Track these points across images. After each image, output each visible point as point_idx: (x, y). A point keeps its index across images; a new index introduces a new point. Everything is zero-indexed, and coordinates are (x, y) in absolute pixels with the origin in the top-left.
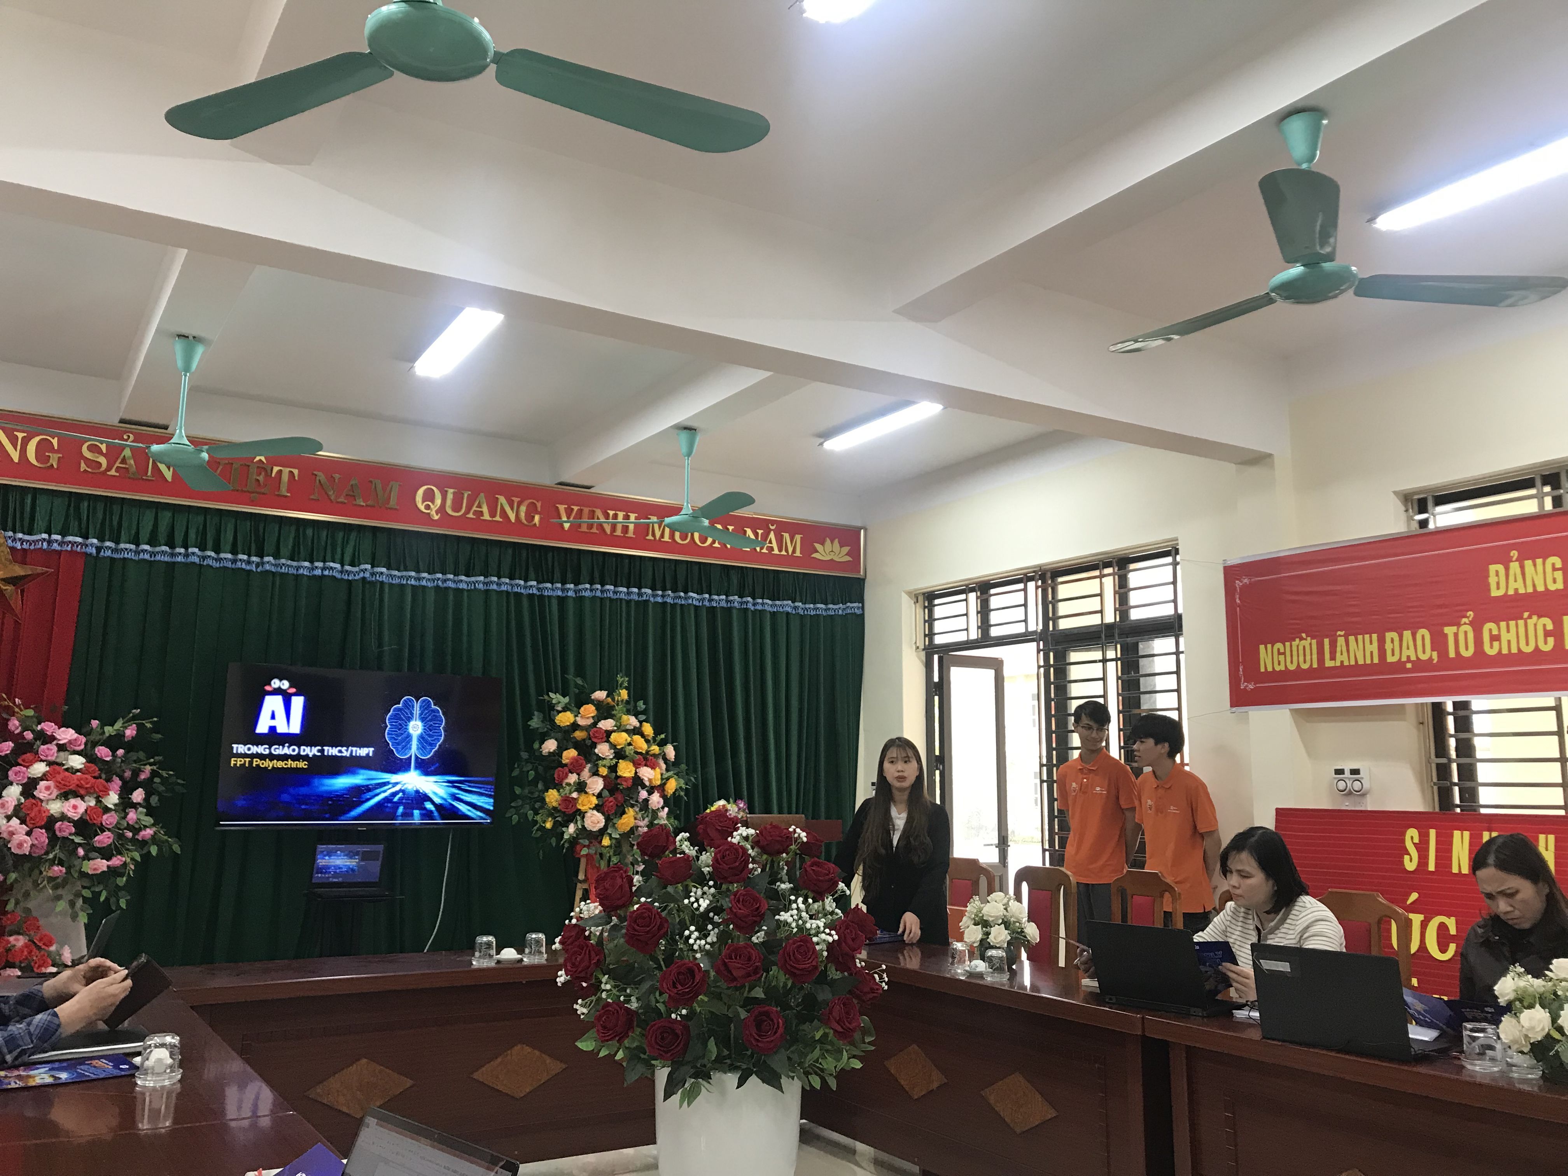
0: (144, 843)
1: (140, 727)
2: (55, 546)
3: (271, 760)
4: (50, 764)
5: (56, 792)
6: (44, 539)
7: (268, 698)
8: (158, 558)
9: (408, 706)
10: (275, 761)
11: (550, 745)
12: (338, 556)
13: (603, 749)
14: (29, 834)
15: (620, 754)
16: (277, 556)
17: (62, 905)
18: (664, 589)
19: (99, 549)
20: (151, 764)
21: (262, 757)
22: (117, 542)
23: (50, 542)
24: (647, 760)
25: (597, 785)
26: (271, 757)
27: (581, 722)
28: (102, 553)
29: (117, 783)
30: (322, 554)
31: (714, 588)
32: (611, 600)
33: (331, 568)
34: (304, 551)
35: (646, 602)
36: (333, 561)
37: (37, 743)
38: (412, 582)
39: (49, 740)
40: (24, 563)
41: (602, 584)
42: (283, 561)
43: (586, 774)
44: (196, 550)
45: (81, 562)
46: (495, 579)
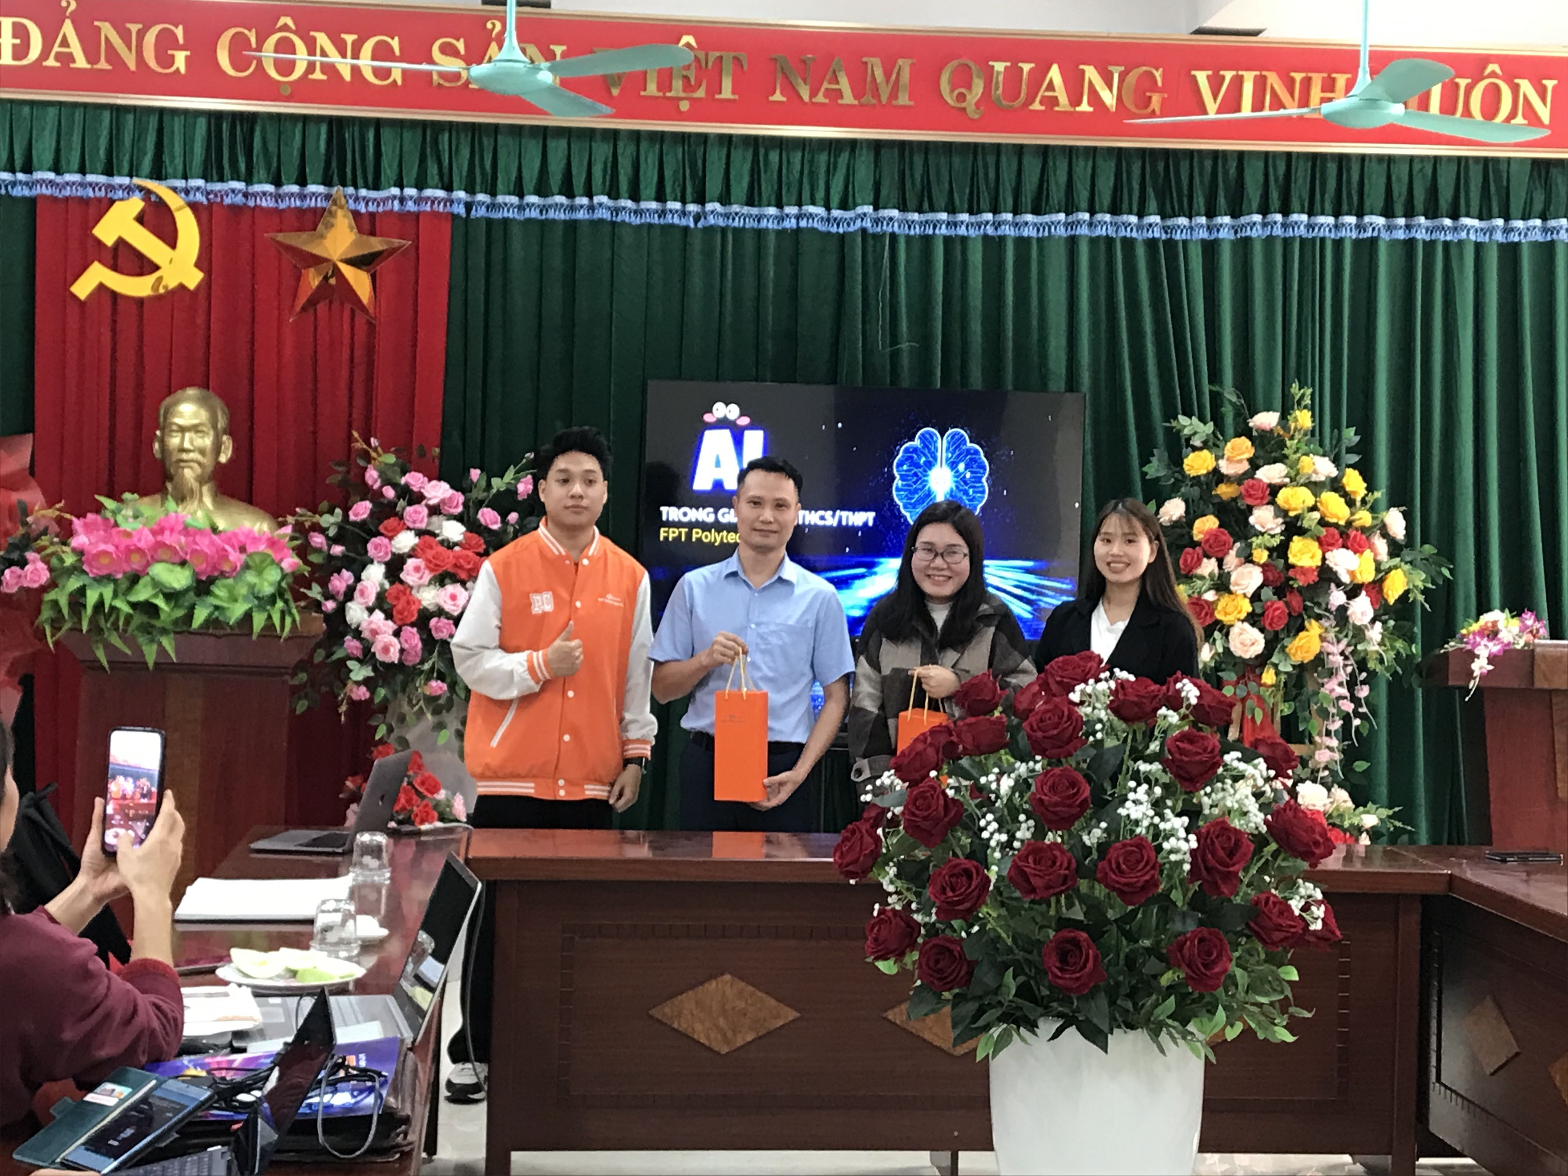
2: (411, 206)
3: (719, 531)
4: (420, 533)
5: (428, 575)
6: (394, 197)
7: (708, 434)
8: (551, 215)
9: (928, 444)
10: (725, 533)
11: (1173, 510)
12: (820, 194)
13: (1264, 518)
14: (397, 634)
15: (1294, 527)
16: (725, 199)
17: (445, 736)
19: (469, 206)
21: (705, 527)
22: (493, 194)
23: (402, 200)
24: (1345, 536)
25: (1250, 579)
26: (719, 527)
27: (1226, 468)
28: (473, 212)
30: (794, 191)
31: (1516, 205)
32: (1303, 241)
33: (811, 216)
34: (767, 189)
35: (1373, 241)
36: (813, 203)
37: (402, 503)
38: (944, 231)
39: (417, 498)
40: (373, 233)
41: (1286, 212)
42: (736, 208)
43: (1231, 559)
44: (604, 199)
45: (447, 228)
46: (1086, 216)
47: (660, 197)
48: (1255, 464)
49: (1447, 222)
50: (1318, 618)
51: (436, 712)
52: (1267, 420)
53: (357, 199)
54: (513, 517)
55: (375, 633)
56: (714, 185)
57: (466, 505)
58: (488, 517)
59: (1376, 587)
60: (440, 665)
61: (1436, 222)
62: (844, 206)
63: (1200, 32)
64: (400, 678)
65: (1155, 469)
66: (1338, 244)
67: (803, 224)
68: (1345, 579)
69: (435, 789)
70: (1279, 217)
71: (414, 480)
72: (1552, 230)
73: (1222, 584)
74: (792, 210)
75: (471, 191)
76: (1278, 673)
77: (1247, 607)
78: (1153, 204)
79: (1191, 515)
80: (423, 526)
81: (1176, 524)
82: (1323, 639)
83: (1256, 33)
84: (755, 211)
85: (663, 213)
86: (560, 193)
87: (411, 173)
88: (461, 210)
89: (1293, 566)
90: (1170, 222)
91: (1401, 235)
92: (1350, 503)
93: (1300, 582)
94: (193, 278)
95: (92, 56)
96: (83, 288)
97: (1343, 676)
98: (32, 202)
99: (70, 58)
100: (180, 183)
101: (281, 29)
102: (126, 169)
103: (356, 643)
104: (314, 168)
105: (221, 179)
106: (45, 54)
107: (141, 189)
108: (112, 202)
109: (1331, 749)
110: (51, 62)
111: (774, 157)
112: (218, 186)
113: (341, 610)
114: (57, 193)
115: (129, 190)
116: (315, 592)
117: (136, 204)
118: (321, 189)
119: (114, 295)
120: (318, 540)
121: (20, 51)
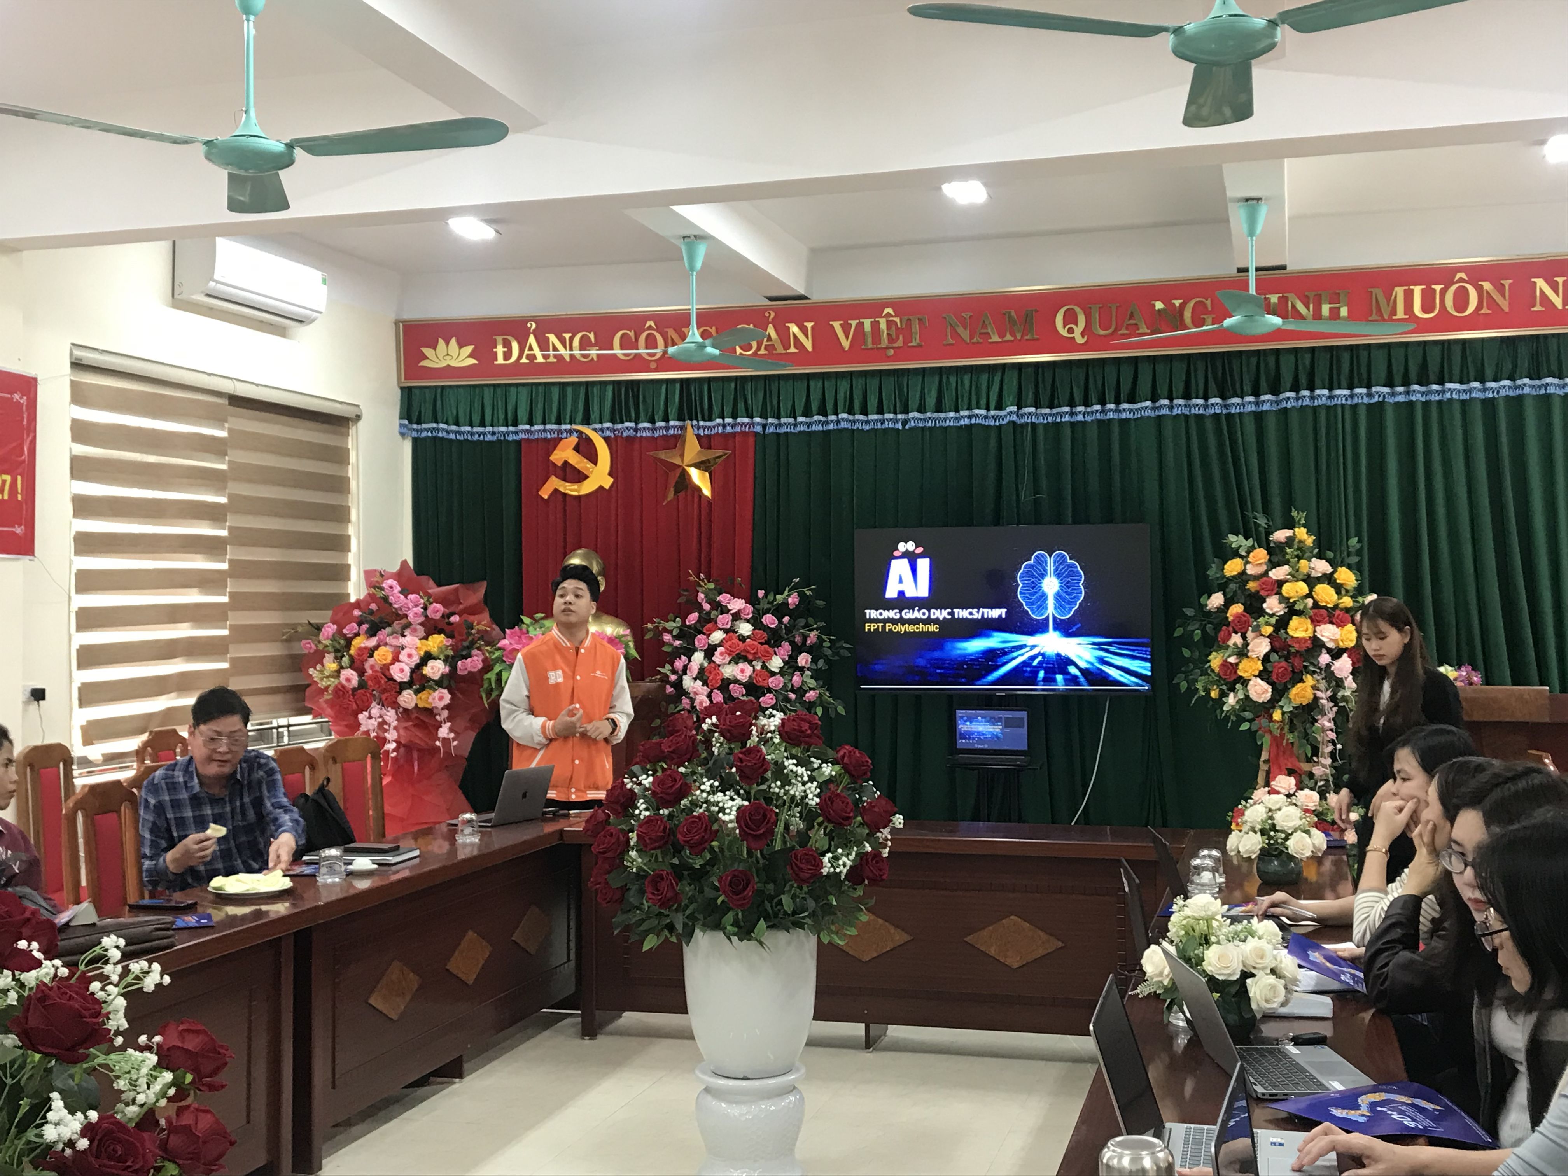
0: (810, 706)
1: (801, 595)
2: (729, 429)
3: (903, 624)
4: (726, 631)
5: (728, 659)
6: (719, 425)
7: (894, 562)
8: (814, 428)
9: (1040, 562)
10: (907, 625)
11: (1216, 600)
12: (983, 402)
13: (1273, 605)
14: (709, 694)
15: (1292, 611)
16: (921, 409)
18: (1406, 383)
19: (764, 426)
20: (817, 629)
21: (894, 621)
22: (779, 418)
23: (724, 426)
24: (1331, 615)
25: (1260, 647)
26: (902, 621)
27: (1251, 570)
28: (767, 430)
29: (786, 646)
30: (966, 400)
31: (1489, 372)
33: (977, 416)
34: (947, 401)
35: (1381, 404)
36: (978, 408)
37: (714, 613)
38: (1067, 418)
39: (724, 610)
40: (710, 448)
42: (929, 414)
43: (1250, 635)
44: (845, 416)
45: (751, 440)
46: (1166, 402)
47: (881, 411)
48: (1269, 567)
49: (1436, 387)
50: (1312, 673)
52: (1280, 535)
53: (698, 427)
54: (786, 619)
55: (696, 694)
56: (914, 402)
57: (754, 612)
58: (769, 620)
61: (1429, 388)
62: (998, 408)
63: (1239, 271)
66: (1354, 408)
67: (973, 421)
68: (1331, 645)
70: (1306, 393)
71: (723, 598)
72: (1519, 387)
73: (1242, 653)
74: (965, 413)
75: (765, 417)
76: (1283, 713)
77: (1259, 667)
78: (1214, 390)
79: (1228, 603)
80: (728, 627)
81: (1218, 609)
82: (1314, 688)
83: (1281, 268)
84: (941, 415)
85: (882, 422)
86: (819, 414)
87: (728, 410)
89: (1292, 637)
90: (1228, 401)
91: (1401, 399)
92: (1339, 590)
93: (1298, 648)
94: (607, 482)
95: (546, 355)
96: (545, 493)
97: (1331, 715)
98: (519, 443)
99: (534, 357)
100: (598, 426)
101: (648, 329)
102: (568, 421)
103: (688, 701)
104: (673, 411)
105: (622, 422)
106: (520, 356)
107: (577, 431)
108: (562, 439)
109: (1324, 766)
110: (524, 360)
111: (953, 380)
112: (620, 426)
113: (680, 680)
114: (531, 437)
115: (570, 432)
116: (667, 669)
117: (574, 439)
118: (677, 423)
119: (565, 495)
120: (667, 637)
121: (508, 356)
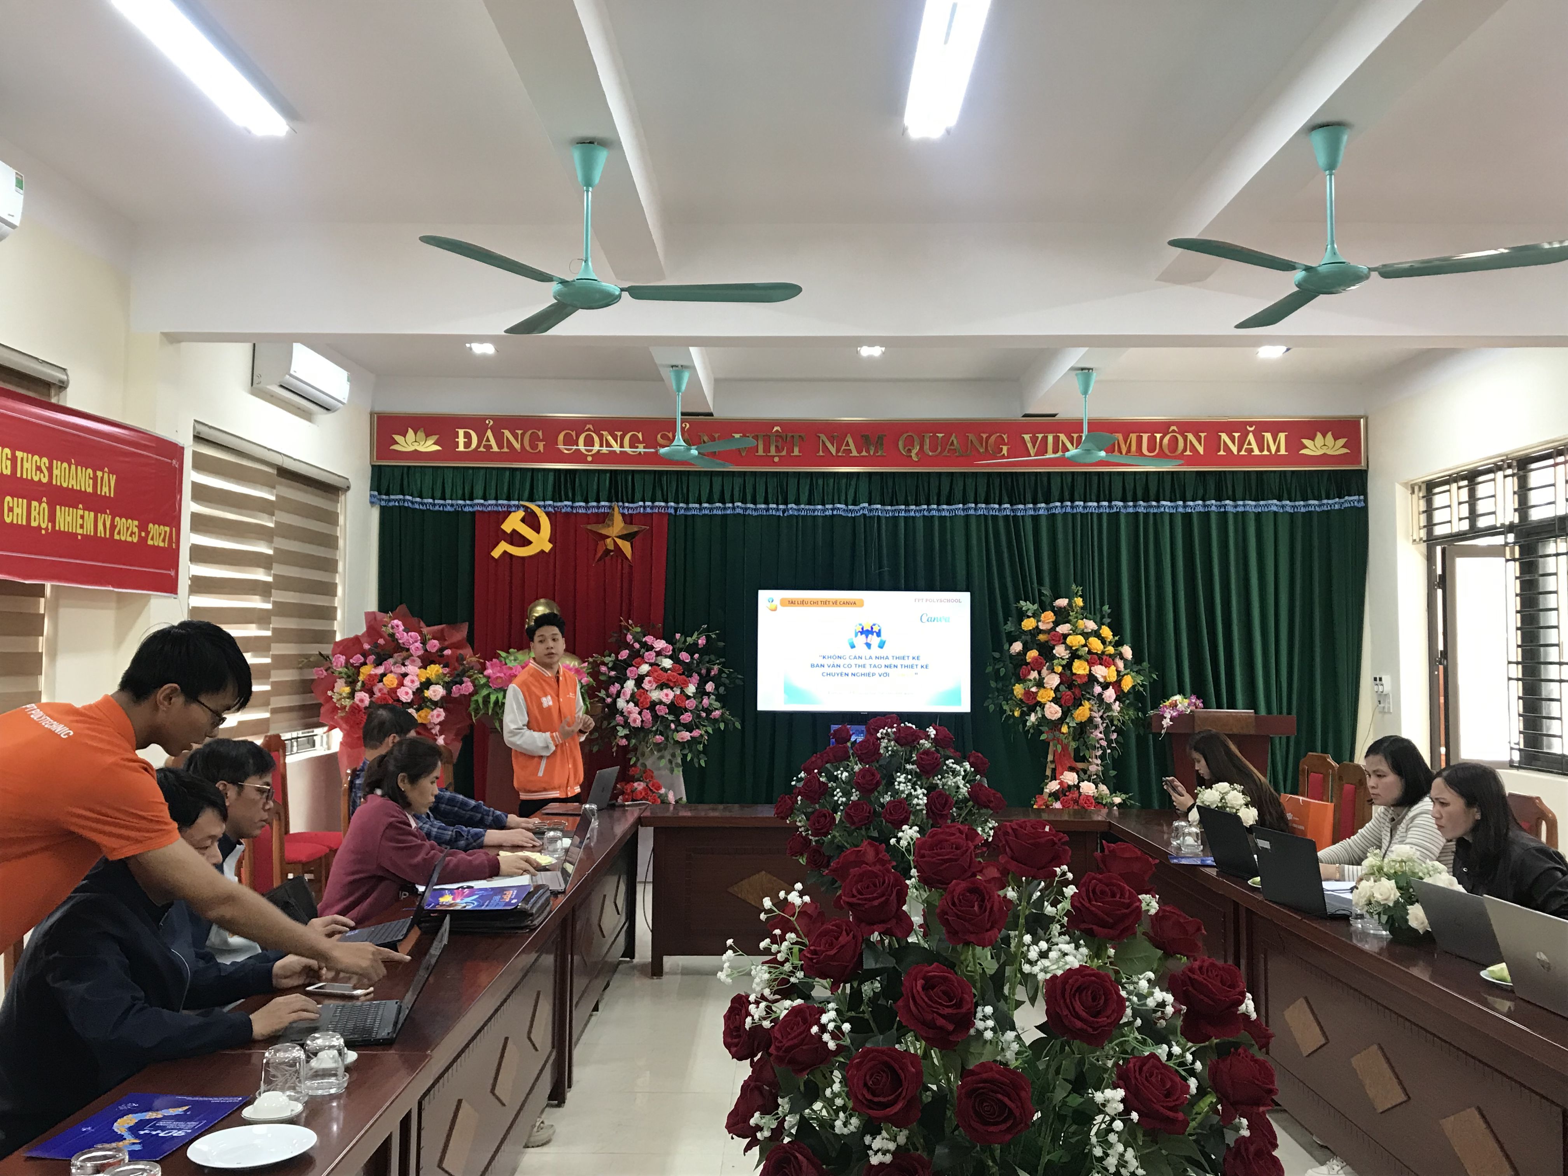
0: (716, 721)
1: (708, 638)
2: (649, 510)
4: (651, 665)
5: (655, 686)
6: (641, 506)
8: (715, 512)
11: (1017, 647)
12: (843, 498)
13: (1060, 651)
14: (640, 713)
15: (1075, 655)
16: (797, 503)
17: (663, 762)
19: (676, 509)
20: (719, 664)
22: (687, 503)
23: (645, 507)
24: (1101, 659)
25: (1053, 681)
27: (1042, 626)
28: (678, 512)
29: (696, 677)
30: (830, 497)
31: (1189, 495)
32: (1082, 514)
33: (838, 509)
34: (817, 497)
35: (1118, 514)
36: (840, 503)
37: (643, 650)
38: (903, 514)
39: (650, 648)
40: (631, 523)
41: (1072, 501)
42: (802, 506)
43: (1044, 671)
44: (740, 504)
45: (666, 519)
46: (973, 505)
47: (766, 502)
48: (1056, 623)
49: (1154, 503)
50: (1089, 700)
51: (659, 751)
52: (1062, 602)
53: (624, 508)
54: (696, 656)
55: (630, 713)
56: (791, 496)
57: (673, 650)
58: (684, 656)
59: (1117, 685)
60: (661, 728)
61: (1149, 504)
62: (854, 504)
63: (1026, 416)
64: (642, 734)
65: (1010, 627)
66: (1100, 515)
67: (835, 513)
68: (1101, 680)
69: (659, 788)
70: (1069, 503)
71: (649, 639)
72: (1208, 506)
73: (1040, 684)
74: (829, 506)
75: (677, 502)
76: (1069, 727)
77: (1052, 694)
78: (1006, 499)
79: (1026, 648)
80: (653, 661)
81: (1019, 654)
82: (1091, 710)
83: (1054, 415)
84: (812, 507)
85: (767, 510)
86: (719, 502)
87: (649, 494)
88: (672, 511)
89: (1075, 674)
90: (1015, 507)
91: (1131, 510)
92: (1104, 642)
93: (1079, 681)
94: (548, 547)
95: (500, 446)
96: (496, 553)
97: (1102, 728)
98: (473, 513)
99: (491, 447)
100: (542, 503)
101: (587, 431)
102: (516, 496)
103: (622, 718)
104: (604, 493)
105: (561, 501)
106: (478, 446)
107: (524, 506)
108: (510, 513)
109: (1097, 765)
110: (482, 449)
111: (820, 482)
112: (559, 504)
113: (614, 702)
114: (485, 509)
115: (518, 507)
116: (602, 694)
117: (521, 514)
118: (607, 504)
119: (511, 556)
120: (603, 669)
121: (467, 444)
